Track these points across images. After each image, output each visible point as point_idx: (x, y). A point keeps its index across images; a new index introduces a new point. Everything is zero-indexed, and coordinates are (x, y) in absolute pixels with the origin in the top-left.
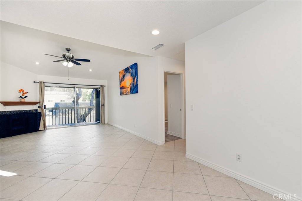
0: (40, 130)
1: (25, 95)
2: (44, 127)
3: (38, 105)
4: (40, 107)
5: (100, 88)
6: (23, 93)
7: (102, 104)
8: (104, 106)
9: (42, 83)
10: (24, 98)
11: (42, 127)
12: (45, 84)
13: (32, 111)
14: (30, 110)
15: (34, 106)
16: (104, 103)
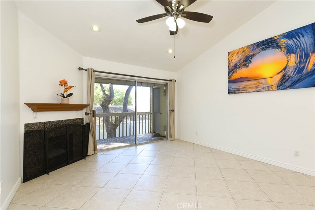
0: (88, 154)
1: (69, 92)
2: (94, 150)
3: (85, 110)
4: (88, 114)
5: (167, 83)
6: (65, 87)
7: (171, 109)
8: (174, 113)
9: (93, 71)
10: (66, 97)
11: (92, 150)
12: (96, 73)
13: (76, 121)
14: (73, 119)
15: (80, 112)
16: (174, 106)
